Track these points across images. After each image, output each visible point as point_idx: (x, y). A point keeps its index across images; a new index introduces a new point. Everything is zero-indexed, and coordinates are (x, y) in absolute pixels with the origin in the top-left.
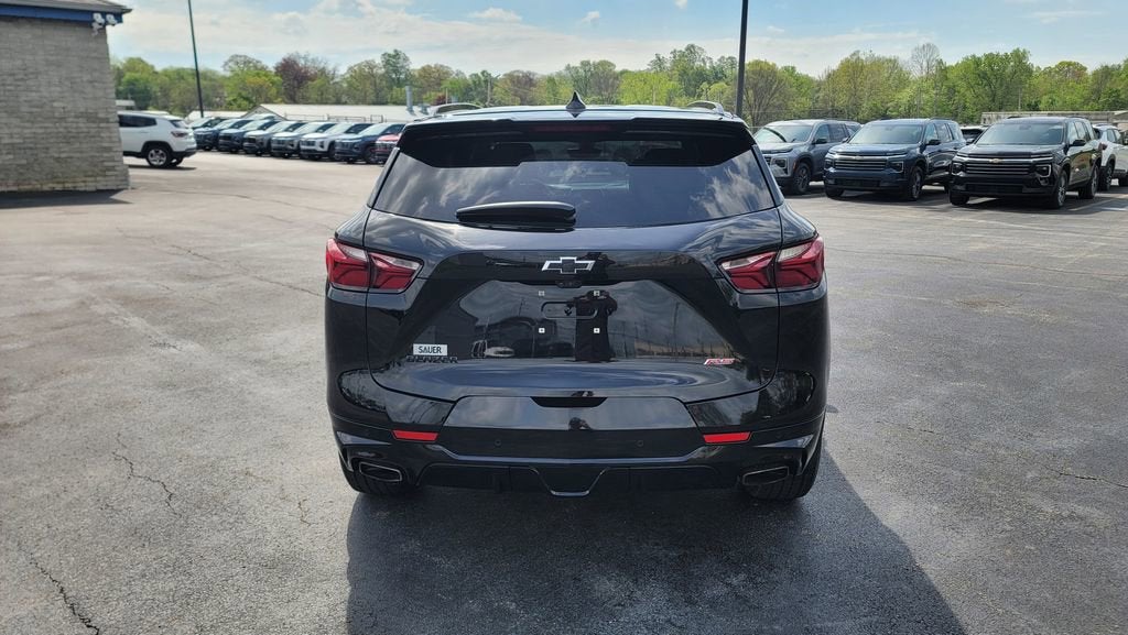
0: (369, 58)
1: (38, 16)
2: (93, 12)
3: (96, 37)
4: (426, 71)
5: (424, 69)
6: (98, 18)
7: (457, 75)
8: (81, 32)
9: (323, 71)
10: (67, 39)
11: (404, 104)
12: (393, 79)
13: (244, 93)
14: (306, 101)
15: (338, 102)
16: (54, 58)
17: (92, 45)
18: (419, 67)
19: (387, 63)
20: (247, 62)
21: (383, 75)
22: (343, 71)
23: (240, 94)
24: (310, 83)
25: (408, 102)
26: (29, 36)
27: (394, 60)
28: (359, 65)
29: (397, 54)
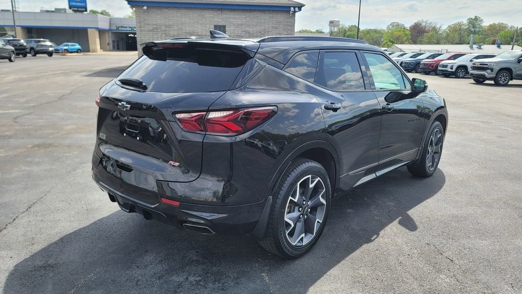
0: (459, 21)
1: (271, 9)
2: (290, 7)
3: (291, 17)
4: (492, 27)
5: (491, 26)
6: (292, 9)
7: (511, 28)
8: (285, 15)
9: (434, 29)
10: (281, 18)
11: (469, 44)
12: (472, 31)
13: (391, 40)
14: (421, 43)
15: (438, 43)
16: (275, 25)
17: (290, 20)
18: (488, 25)
19: (470, 23)
20: (398, 25)
21: (466, 29)
22: (445, 27)
23: (389, 40)
24: (425, 34)
25: (471, 43)
26: (268, 17)
27: (474, 22)
28: (454, 24)
29: (476, 19)
